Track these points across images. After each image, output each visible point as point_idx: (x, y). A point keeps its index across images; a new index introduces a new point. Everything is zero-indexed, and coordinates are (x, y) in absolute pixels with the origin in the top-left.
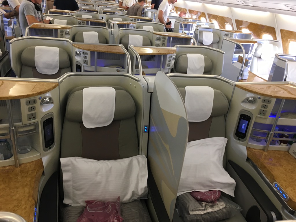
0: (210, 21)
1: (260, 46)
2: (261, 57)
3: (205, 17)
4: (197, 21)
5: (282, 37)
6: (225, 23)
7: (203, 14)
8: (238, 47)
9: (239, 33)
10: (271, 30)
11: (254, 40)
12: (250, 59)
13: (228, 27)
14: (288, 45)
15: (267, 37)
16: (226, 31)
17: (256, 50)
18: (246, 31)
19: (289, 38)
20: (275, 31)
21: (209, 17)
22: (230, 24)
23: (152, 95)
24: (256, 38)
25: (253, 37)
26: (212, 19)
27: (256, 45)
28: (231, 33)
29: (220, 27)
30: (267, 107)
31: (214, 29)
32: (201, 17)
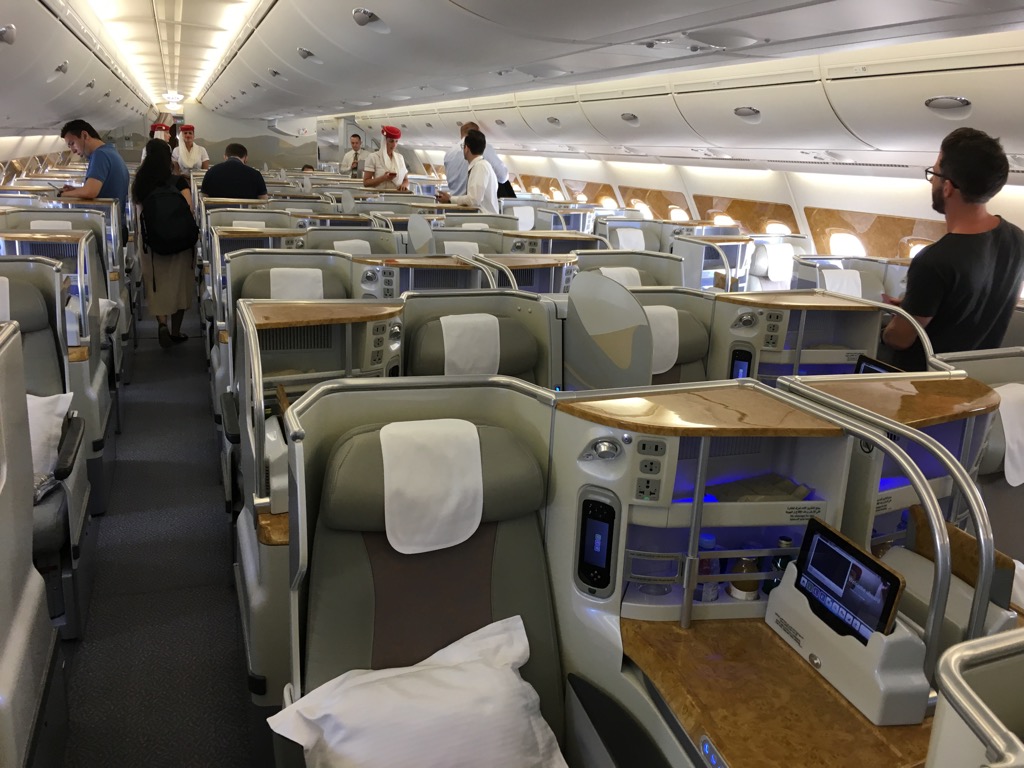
0: (628, 204)
1: (761, 249)
2: (769, 275)
3: (613, 196)
4: (592, 207)
5: (810, 224)
6: (670, 207)
7: (607, 190)
8: (712, 255)
9: (709, 226)
10: (783, 213)
11: (748, 237)
12: (742, 279)
13: (678, 215)
14: (828, 243)
15: (776, 230)
16: (674, 224)
17: (754, 257)
18: (723, 221)
19: (828, 226)
20: (792, 213)
21: (623, 196)
22: (682, 207)
23: (565, 323)
24: (750, 233)
25: (741, 232)
26: (632, 198)
27: (751, 248)
28: (688, 227)
29: (655, 216)
30: (778, 327)
31: (643, 221)
32: (602, 195)
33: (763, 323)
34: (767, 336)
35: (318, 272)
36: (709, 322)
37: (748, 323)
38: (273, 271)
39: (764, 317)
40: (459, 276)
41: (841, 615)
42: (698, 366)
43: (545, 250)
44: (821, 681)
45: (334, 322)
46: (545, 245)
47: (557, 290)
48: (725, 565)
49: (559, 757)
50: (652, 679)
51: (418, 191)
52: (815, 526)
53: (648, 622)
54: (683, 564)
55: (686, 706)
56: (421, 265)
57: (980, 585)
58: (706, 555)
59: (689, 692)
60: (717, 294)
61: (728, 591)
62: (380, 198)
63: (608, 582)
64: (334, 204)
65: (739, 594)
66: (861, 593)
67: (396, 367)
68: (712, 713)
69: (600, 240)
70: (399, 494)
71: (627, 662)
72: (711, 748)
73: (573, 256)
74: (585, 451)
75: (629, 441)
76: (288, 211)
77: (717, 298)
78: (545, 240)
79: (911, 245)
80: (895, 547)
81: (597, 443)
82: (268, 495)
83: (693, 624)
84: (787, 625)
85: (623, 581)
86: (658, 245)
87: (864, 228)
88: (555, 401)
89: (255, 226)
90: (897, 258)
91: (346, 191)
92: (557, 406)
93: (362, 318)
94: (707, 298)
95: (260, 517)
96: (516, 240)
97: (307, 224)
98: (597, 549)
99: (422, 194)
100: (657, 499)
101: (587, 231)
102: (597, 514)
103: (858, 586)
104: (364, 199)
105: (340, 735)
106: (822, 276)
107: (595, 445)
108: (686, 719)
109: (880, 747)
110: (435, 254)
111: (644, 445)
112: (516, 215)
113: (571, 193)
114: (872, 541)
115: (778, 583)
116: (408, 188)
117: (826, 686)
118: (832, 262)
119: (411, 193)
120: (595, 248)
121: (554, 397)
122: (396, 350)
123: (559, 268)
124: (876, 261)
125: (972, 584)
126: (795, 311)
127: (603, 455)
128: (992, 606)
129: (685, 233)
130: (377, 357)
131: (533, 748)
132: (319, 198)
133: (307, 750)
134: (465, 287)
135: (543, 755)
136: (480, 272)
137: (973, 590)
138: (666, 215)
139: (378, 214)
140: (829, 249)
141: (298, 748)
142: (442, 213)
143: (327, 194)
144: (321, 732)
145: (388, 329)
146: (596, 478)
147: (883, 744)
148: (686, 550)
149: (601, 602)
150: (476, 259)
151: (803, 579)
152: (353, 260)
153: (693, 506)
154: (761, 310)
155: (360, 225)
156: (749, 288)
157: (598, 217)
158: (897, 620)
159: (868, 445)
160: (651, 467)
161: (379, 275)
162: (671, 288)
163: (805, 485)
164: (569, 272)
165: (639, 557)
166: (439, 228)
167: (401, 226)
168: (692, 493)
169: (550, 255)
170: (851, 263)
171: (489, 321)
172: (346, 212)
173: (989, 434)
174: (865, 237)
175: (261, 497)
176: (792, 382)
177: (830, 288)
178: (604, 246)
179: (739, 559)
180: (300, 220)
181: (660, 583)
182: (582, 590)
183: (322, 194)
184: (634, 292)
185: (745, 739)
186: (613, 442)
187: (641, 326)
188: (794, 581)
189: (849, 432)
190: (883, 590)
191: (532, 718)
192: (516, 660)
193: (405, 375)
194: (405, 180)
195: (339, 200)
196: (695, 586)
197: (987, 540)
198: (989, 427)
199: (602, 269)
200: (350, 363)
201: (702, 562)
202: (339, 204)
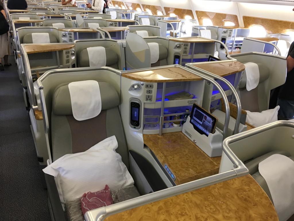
0: (145, 10)
1: (183, 24)
2: (186, 32)
3: (140, 8)
4: (134, 11)
5: (197, 16)
6: (157, 11)
7: (138, 5)
8: (169, 26)
9: (168, 17)
10: (190, 12)
11: (179, 20)
12: (178, 33)
13: (159, 13)
14: (202, 21)
15: (188, 18)
16: (158, 16)
17: (181, 27)
18: (173, 15)
19: (202, 16)
20: (192, 12)
21: (143, 7)
22: (160, 11)
23: (125, 49)
24: (180, 19)
25: (178, 19)
26: (146, 8)
27: (180, 23)
28: (162, 17)
29: (153, 14)
30: (187, 48)
31: (149, 16)
32: (137, 7)
33: (183, 47)
34: (184, 51)
35: (48, 34)
36: (168, 47)
37: (179, 47)
38: (33, 34)
39: (183, 45)
40: (93, 35)
41: (201, 129)
42: (165, 61)
43: (120, 26)
44: (196, 147)
45: (52, 51)
46: (119, 24)
47: (123, 38)
48: (171, 118)
49: (128, 172)
50: (152, 150)
51: (80, 6)
52: (195, 106)
53: (150, 135)
54: (159, 118)
55: (161, 157)
56: (80, 31)
57: (237, 119)
58: (166, 115)
59: (161, 153)
60: (170, 38)
61: (172, 125)
62: (67, 9)
63: (139, 125)
64: (52, 11)
65: (175, 125)
66: (207, 123)
67: (74, 64)
68: (168, 158)
69: (136, 22)
70: (76, 103)
71: (145, 146)
72: (167, 167)
73: (128, 27)
74: (130, 88)
75: (143, 84)
76: (37, 14)
77: (170, 40)
78: (119, 22)
79: (225, 22)
80: (216, 110)
81: (134, 86)
82: (37, 105)
83: (163, 134)
84: (188, 133)
85: (143, 124)
86: (154, 23)
87: (212, 17)
88: (121, 74)
89: (26, 19)
90: (221, 26)
91: (56, 6)
92: (122, 75)
93: (61, 49)
94: (167, 40)
95: (35, 112)
96: (110, 22)
97: (44, 18)
98: (136, 116)
99: (81, 7)
100: (151, 101)
101: (132, 19)
102: (135, 106)
103: (206, 121)
104: (62, 9)
105: (64, 172)
106: (200, 32)
107: (133, 86)
108: (161, 160)
109: (211, 163)
110: (85, 27)
111: (147, 86)
112: (111, 14)
113: (128, 7)
114: (210, 109)
115: (186, 121)
116: (76, 5)
117: (198, 148)
118: (203, 28)
119: (77, 7)
120: (135, 25)
121: (120, 72)
122: (73, 59)
123: (123, 31)
124: (215, 27)
125: (236, 118)
126: (192, 43)
127: (135, 89)
128: (240, 124)
129: (161, 19)
130: (68, 61)
131: (120, 170)
132: (47, 9)
133: (55, 177)
134: (95, 38)
135: (123, 172)
136: (99, 33)
137: (235, 120)
138: (156, 14)
139: (66, 14)
140: (202, 23)
141: (53, 177)
142: (87, 14)
143: (50, 7)
144: (59, 172)
145: (70, 53)
146: (134, 96)
147: (212, 162)
148: (160, 114)
149: (137, 130)
150: (98, 29)
151: (192, 120)
152: (58, 30)
153: (162, 102)
154: (182, 43)
155: (61, 18)
156: (180, 37)
157: (136, 14)
158: (216, 130)
159: (209, 82)
160: (149, 92)
161: (67, 35)
162: (156, 37)
163: (193, 94)
164: (127, 32)
165: (147, 117)
166: (86, 19)
167: (74, 18)
168: (161, 99)
169: (121, 27)
170: (208, 28)
171: (102, 49)
172: (56, 14)
173: (242, 77)
174: (213, 20)
175: (35, 106)
176: (189, 65)
177: (202, 36)
178: (137, 24)
179: (175, 116)
180: (41, 17)
181: (154, 124)
182: (132, 127)
183: (48, 8)
184: (144, 38)
185: (176, 164)
186: (138, 85)
187: (147, 49)
188: (189, 121)
189: (204, 79)
190: (212, 122)
191: (119, 163)
192: (114, 148)
193: (78, 67)
194: (75, 3)
195: (54, 10)
196: (163, 124)
197: (240, 107)
198: (242, 75)
199: (137, 31)
200: (59, 63)
201: (165, 117)
202: (54, 11)
